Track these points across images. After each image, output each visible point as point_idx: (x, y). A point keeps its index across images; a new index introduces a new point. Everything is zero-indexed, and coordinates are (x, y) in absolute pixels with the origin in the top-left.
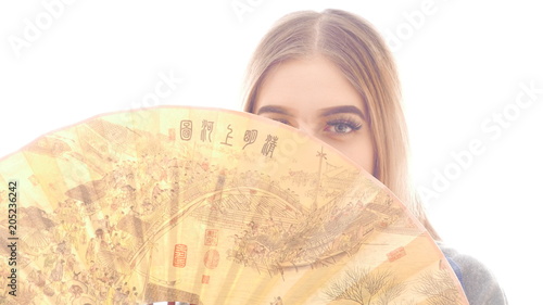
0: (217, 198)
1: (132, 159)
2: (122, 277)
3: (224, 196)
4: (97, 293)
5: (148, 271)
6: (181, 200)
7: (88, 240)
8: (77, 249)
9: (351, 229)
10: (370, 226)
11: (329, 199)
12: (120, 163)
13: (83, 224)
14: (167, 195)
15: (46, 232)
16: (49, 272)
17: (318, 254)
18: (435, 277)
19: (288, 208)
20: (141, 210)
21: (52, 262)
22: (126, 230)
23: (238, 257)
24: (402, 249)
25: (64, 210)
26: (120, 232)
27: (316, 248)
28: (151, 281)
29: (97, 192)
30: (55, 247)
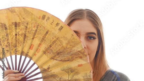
0: (44, 37)
1: (29, 20)
2: (17, 47)
3: (46, 37)
4: (11, 48)
5: (23, 48)
6: (37, 34)
7: (13, 36)
8: (10, 37)
9: (72, 55)
10: (77, 56)
11: (71, 46)
12: (26, 20)
13: (13, 31)
14: (34, 32)
15: (5, 30)
16: (2, 40)
17: (62, 58)
18: (88, 74)
19: (60, 45)
20: (27, 33)
21: (4, 38)
22: (22, 36)
23: (44, 52)
24: (82, 65)
25: (10, 27)
26: (20, 36)
27: (63, 57)
28: (24, 50)
29: (19, 25)
30: (6, 34)
